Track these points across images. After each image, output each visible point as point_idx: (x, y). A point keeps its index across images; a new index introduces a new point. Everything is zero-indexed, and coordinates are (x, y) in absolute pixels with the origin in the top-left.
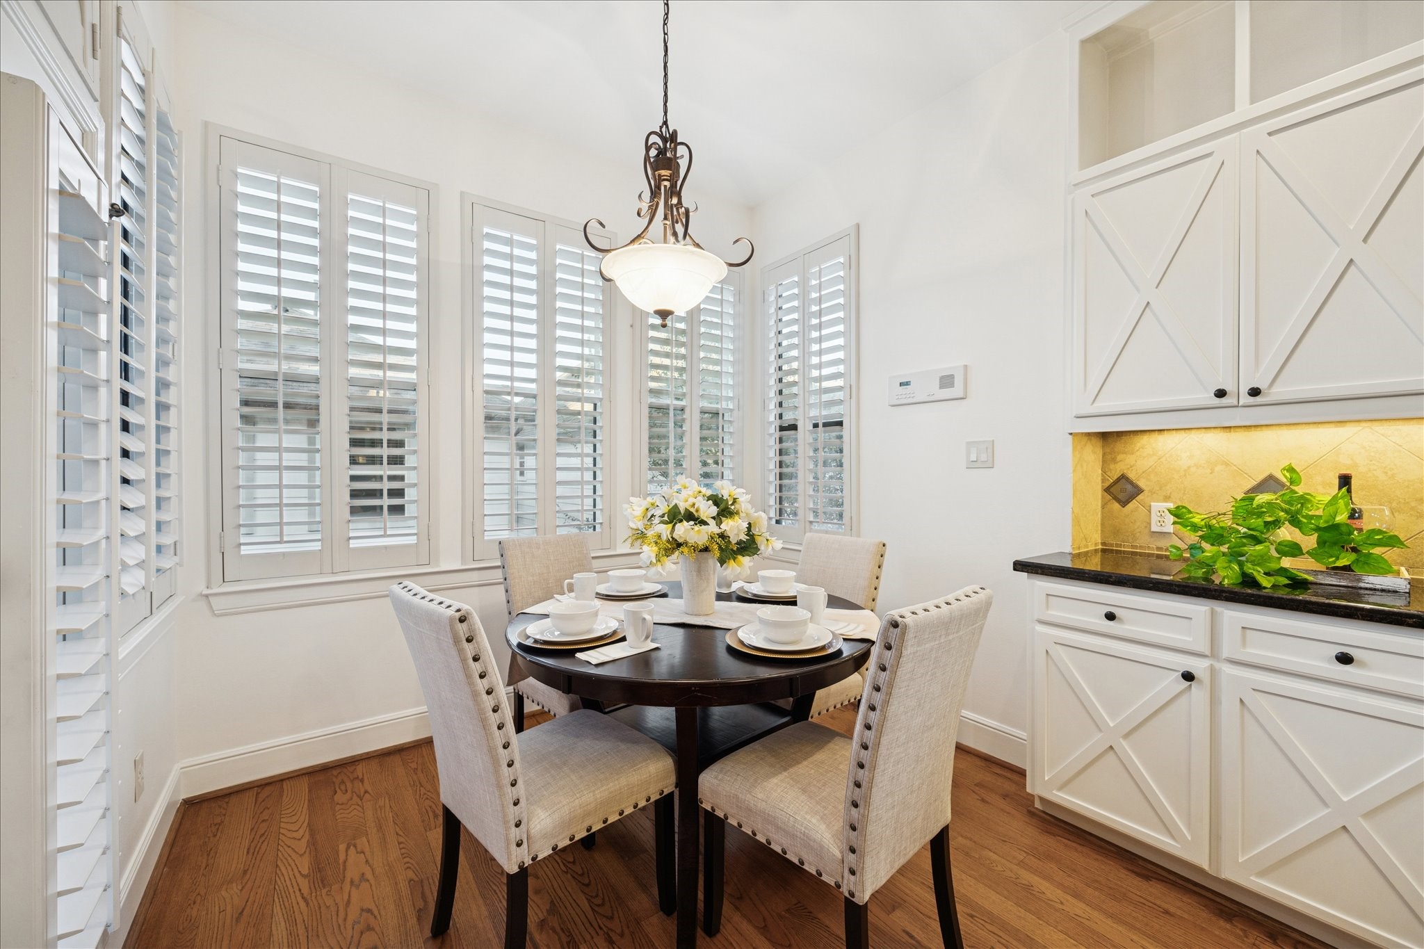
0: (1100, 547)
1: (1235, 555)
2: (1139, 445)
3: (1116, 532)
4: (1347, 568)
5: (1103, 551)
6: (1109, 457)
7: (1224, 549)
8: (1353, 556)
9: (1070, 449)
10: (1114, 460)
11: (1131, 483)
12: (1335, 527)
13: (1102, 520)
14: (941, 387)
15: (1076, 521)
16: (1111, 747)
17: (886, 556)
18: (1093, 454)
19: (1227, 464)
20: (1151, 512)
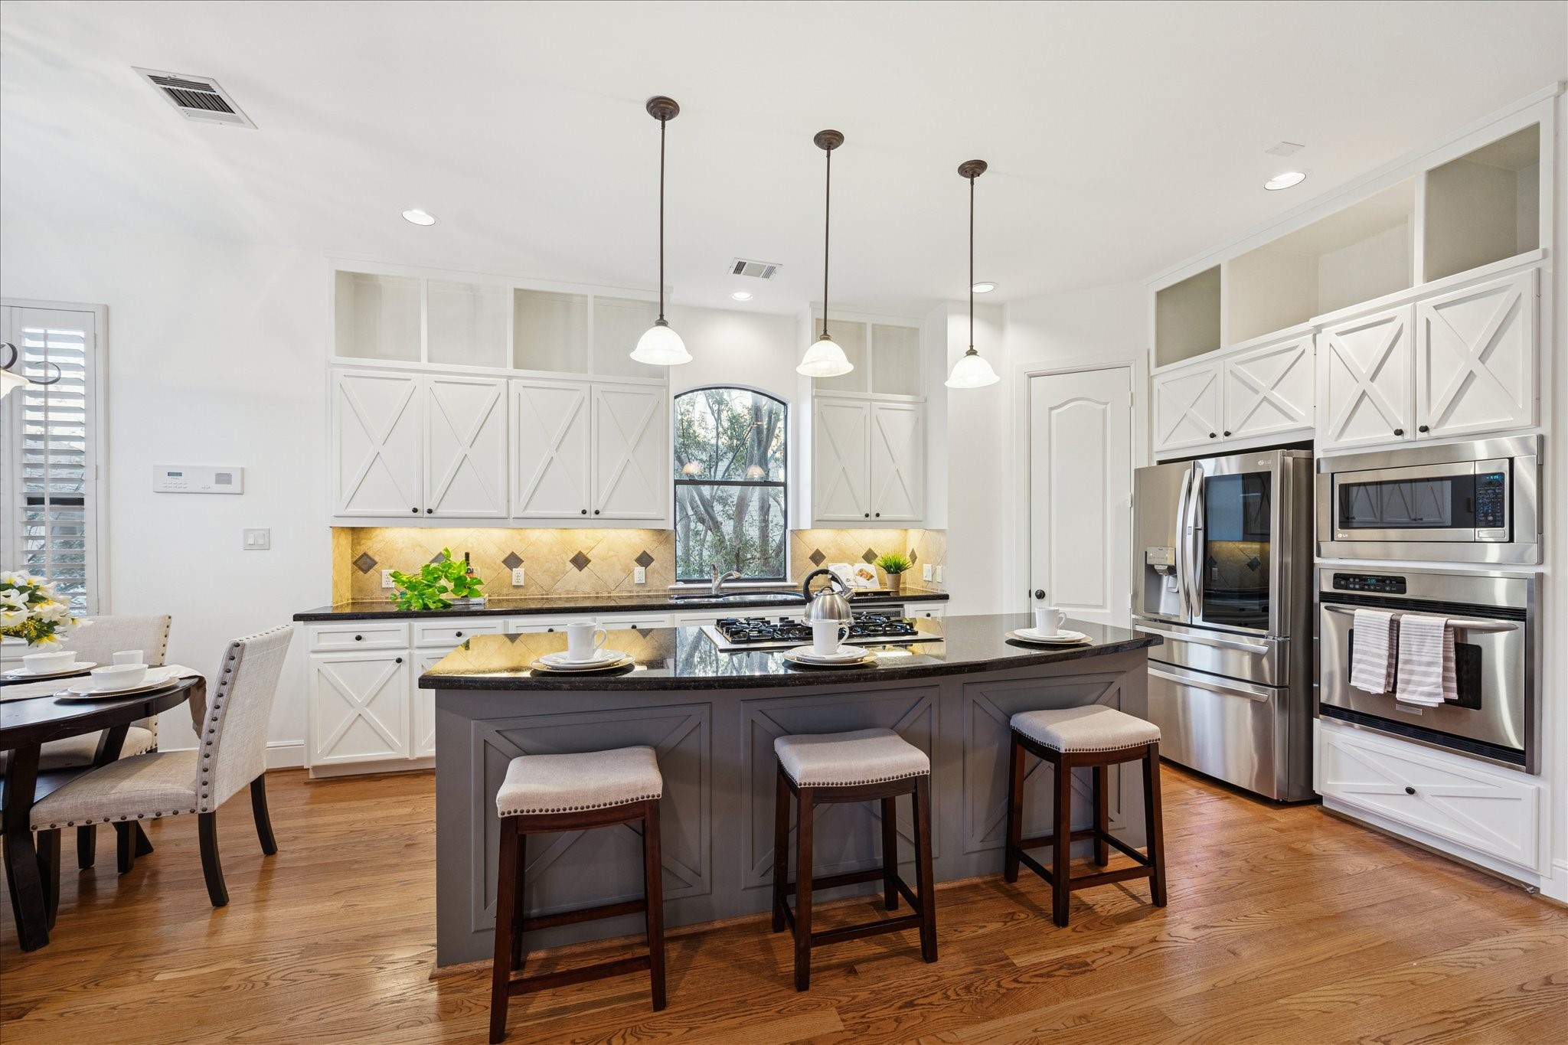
0: (350, 601)
1: (421, 595)
2: (374, 534)
3: (361, 590)
4: (465, 595)
5: (353, 604)
6: (356, 541)
7: (416, 593)
8: (468, 590)
9: (330, 537)
10: (359, 544)
11: (370, 558)
12: (460, 578)
13: (352, 583)
14: (217, 482)
15: (335, 585)
16: (360, 715)
17: (171, 627)
18: (345, 540)
19: (421, 546)
20: (381, 575)
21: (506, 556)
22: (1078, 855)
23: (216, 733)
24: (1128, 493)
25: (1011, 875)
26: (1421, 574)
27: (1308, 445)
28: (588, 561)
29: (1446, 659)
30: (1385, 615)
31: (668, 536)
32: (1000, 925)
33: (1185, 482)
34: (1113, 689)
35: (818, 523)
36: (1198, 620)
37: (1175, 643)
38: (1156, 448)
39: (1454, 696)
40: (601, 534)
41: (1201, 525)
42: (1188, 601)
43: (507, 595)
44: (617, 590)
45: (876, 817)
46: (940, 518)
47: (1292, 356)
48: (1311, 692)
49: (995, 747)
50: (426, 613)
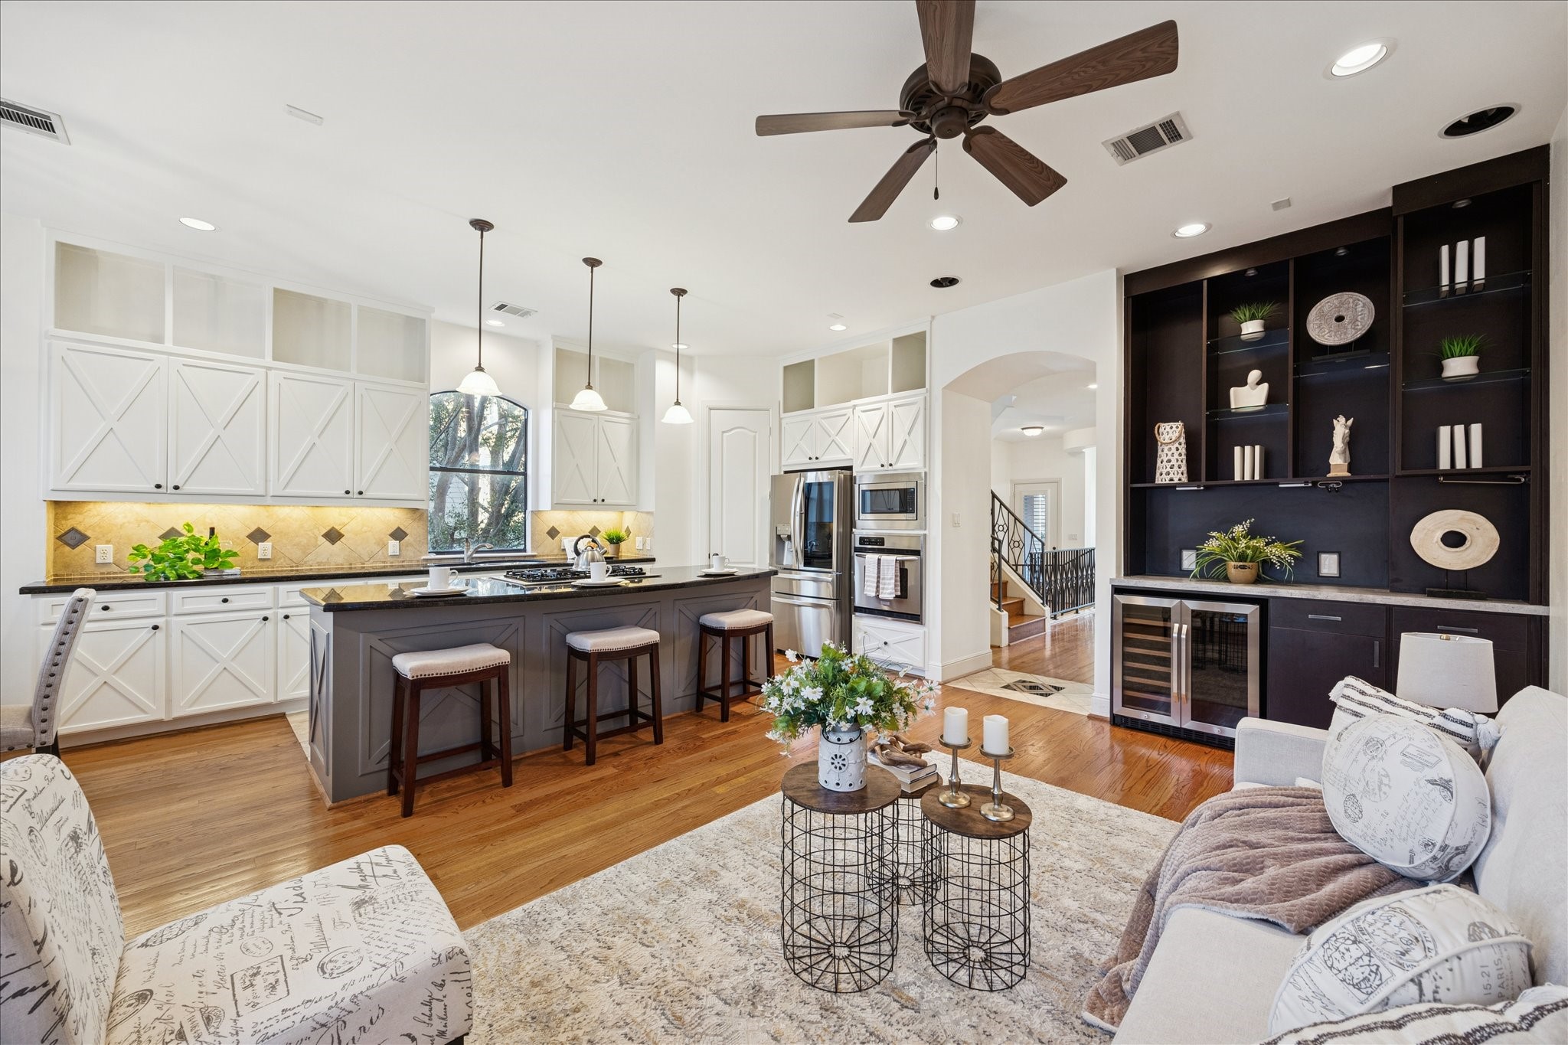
0: (52, 576)
1: (172, 567)
2: (86, 508)
3: (67, 566)
4: (216, 568)
6: (61, 516)
8: (219, 562)
10: (65, 518)
11: (80, 533)
12: (211, 550)
13: (53, 558)
16: (105, 682)
18: (48, 514)
19: (148, 522)
20: (95, 551)
21: (250, 531)
22: (733, 692)
23: (57, 677)
24: (768, 490)
25: (699, 707)
26: (890, 535)
27: (850, 468)
28: (341, 536)
29: (896, 576)
30: (876, 556)
31: (422, 515)
32: (694, 727)
33: (798, 483)
34: (753, 601)
35: (557, 505)
36: (802, 567)
37: (794, 582)
38: (783, 463)
39: (899, 593)
40: (355, 512)
41: (803, 511)
42: (797, 556)
43: (252, 568)
44: (371, 561)
45: (625, 681)
46: (649, 503)
47: (845, 418)
48: (851, 600)
49: (692, 635)
50: (181, 582)
